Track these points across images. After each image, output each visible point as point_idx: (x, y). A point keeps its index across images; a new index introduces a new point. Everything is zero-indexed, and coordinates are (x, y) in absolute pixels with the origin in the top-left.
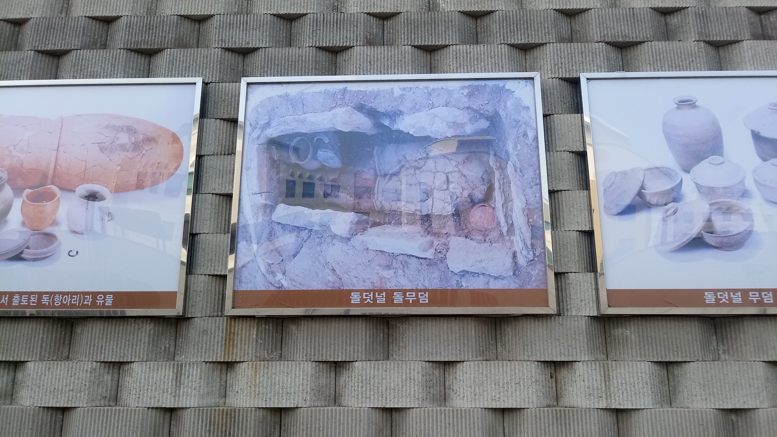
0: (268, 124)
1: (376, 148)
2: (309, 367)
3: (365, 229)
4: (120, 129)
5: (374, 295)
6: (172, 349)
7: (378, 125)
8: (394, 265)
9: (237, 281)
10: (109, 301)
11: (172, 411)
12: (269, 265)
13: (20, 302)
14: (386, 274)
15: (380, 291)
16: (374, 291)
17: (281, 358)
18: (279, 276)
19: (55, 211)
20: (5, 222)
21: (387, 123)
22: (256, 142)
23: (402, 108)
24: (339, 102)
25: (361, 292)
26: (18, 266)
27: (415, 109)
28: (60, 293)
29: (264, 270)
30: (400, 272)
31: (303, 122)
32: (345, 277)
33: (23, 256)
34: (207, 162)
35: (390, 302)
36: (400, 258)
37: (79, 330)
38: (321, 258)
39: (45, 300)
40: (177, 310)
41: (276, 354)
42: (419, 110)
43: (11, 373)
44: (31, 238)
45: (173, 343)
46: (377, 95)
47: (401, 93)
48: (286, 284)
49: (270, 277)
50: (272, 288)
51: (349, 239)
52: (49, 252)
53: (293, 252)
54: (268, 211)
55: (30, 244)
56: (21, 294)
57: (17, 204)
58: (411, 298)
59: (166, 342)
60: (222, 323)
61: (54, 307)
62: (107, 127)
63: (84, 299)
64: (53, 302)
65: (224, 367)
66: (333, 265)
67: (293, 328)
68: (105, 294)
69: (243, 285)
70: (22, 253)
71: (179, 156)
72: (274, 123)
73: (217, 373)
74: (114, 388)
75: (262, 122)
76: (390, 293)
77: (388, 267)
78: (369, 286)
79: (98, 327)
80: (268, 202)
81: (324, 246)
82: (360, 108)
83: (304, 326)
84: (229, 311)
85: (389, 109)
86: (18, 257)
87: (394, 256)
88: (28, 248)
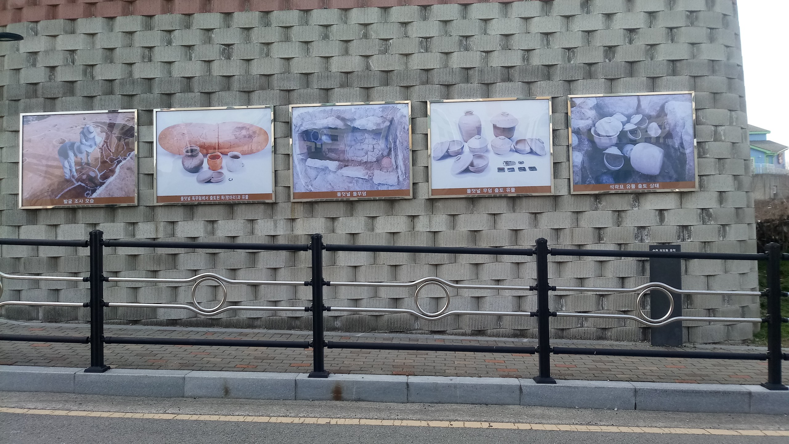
0: (301, 125)
1: (345, 134)
2: (323, 220)
3: (342, 168)
4: (242, 128)
5: (346, 193)
6: (271, 214)
7: (346, 125)
8: (353, 182)
9: (294, 189)
10: (247, 197)
11: (274, 236)
12: (306, 182)
13: (213, 198)
14: (351, 185)
15: (348, 192)
16: (346, 192)
17: (312, 217)
18: (310, 187)
19: (221, 163)
20: (202, 168)
21: (349, 124)
22: (297, 133)
23: (355, 117)
24: (330, 115)
25: (341, 192)
26: (210, 185)
27: (361, 117)
28: (228, 195)
29: (304, 185)
30: (355, 184)
31: (315, 124)
32: (335, 187)
33: (211, 181)
34: (278, 141)
35: (352, 195)
36: (356, 179)
37: (236, 208)
38: (325, 179)
39: (223, 197)
40: (273, 200)
41: (310, 215)
42: (362, 118)
43: (212, 225)
44: (213, 174)
45: (271, 212)
46: (344, 112)
47: (355, 110)
48: (313, 190)
49: (306, 187)
50: (308, 191)
51: (336, 172)
52: (221, 179)
53: (315, 178)
54: (304, 161)
55: (213, 176)
56: (213, 195)
57: (205, 160)
58: (359, 194)
59: (269, 212)
60: (290, 204)
61: (226, 200)
62: (237, 128)
63: (237, 197)
64: (226, 198)
65: (292, 220)
66: (330, 182)
67: (316, 206)
68: (245, 195)
69: (297, 190)
70: (211, 180)
71: (267, 140)
72: (304, 125)
73: (289, 223)
74: (252, 229)
75: (299, 124)
76: (352, 192)
77: (351, 182)
78: (344, 190)
79: (243, 207)
80: (304, 158)
81: (326, 175)
82: (338, 117)
83: (320, 205)
84: (292, 200)
85: (350, 118)
86: (209, 182)
87: (353, 178)
88: (212, 178)
